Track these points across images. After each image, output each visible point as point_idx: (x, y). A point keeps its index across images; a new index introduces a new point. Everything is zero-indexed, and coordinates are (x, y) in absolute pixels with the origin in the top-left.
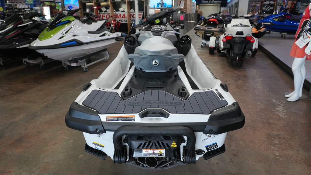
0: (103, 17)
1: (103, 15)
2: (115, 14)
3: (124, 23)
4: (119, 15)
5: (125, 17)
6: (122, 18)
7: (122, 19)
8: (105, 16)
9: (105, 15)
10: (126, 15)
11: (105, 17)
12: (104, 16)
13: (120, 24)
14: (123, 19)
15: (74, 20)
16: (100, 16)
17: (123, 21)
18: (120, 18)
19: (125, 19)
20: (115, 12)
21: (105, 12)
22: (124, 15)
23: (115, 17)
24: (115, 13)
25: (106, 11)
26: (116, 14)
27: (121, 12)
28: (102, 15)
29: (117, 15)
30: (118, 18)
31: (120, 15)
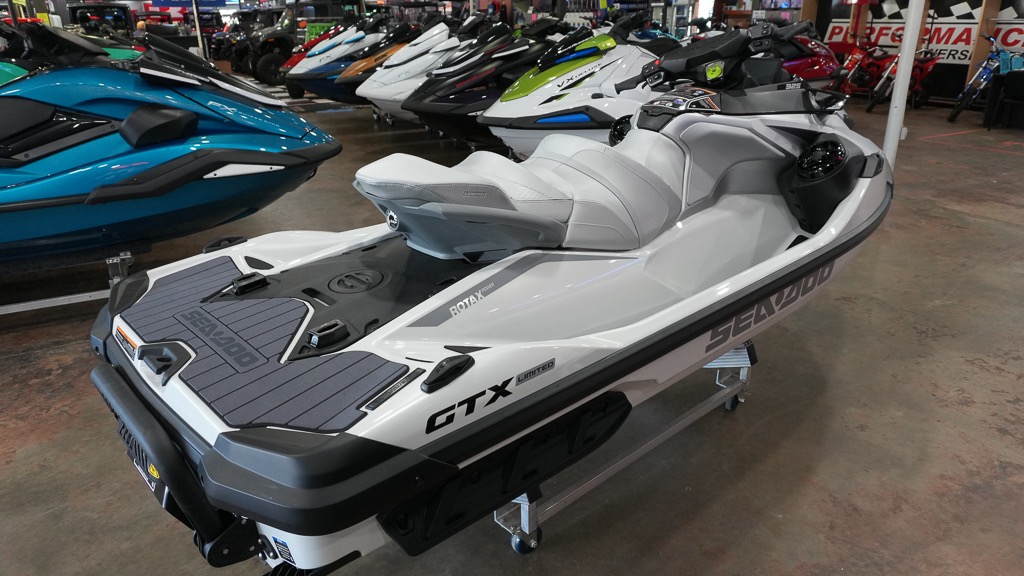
0: (880, 34)
1: (882, 29)
2: (929, 26)
3: (957, 62)
4: (945, 28)
5: (967, 42)
6: (955, 43)
7: (954, 47)
8: (890, 32)
9: (890, 28)
10: (975, 30)
11: (887, 35)
12: (884, 32)
13: (931, 68)
14: (961, 46)
15: (614, 47)
16: (872, 30)
17: (956, 56)
18: (946, 42)
19: (967, 47)
20: (933, 18)
21: (892, 17)
22: (968, 31)
23: (927, 37)
24: (932, 23)
25: (897, 16)
26: (935, 26)
27: (958, 17)
28: (877, 27)
29: (938, 30)
30: (938, 42)
31: (951, 31)
